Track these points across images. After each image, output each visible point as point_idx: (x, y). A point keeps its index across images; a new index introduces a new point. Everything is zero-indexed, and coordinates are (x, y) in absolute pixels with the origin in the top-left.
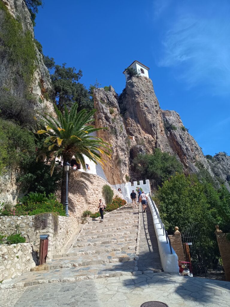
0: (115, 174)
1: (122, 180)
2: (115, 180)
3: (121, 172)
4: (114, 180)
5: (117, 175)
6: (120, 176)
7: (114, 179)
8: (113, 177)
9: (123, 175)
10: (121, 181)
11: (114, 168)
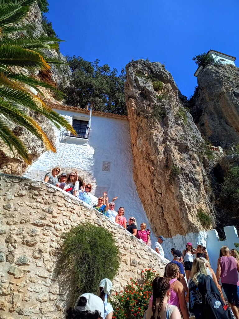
0: (166, 207)
1: (188, 221)
2: (169, 225)
3: (182, 199)
4: (167, 224)
5: (172, 210)
6: (181, 209)
7: (167, 220)
8: (163, 216)
9: (189, 208)
10: (185, 226)
11: (164, 191)
